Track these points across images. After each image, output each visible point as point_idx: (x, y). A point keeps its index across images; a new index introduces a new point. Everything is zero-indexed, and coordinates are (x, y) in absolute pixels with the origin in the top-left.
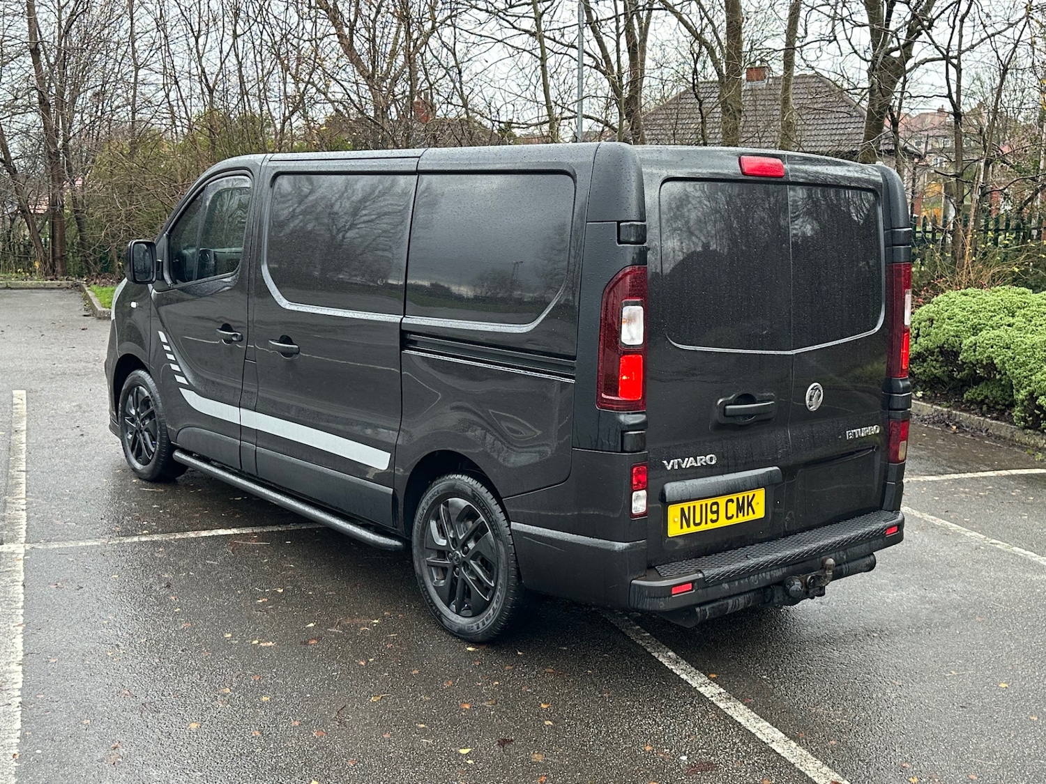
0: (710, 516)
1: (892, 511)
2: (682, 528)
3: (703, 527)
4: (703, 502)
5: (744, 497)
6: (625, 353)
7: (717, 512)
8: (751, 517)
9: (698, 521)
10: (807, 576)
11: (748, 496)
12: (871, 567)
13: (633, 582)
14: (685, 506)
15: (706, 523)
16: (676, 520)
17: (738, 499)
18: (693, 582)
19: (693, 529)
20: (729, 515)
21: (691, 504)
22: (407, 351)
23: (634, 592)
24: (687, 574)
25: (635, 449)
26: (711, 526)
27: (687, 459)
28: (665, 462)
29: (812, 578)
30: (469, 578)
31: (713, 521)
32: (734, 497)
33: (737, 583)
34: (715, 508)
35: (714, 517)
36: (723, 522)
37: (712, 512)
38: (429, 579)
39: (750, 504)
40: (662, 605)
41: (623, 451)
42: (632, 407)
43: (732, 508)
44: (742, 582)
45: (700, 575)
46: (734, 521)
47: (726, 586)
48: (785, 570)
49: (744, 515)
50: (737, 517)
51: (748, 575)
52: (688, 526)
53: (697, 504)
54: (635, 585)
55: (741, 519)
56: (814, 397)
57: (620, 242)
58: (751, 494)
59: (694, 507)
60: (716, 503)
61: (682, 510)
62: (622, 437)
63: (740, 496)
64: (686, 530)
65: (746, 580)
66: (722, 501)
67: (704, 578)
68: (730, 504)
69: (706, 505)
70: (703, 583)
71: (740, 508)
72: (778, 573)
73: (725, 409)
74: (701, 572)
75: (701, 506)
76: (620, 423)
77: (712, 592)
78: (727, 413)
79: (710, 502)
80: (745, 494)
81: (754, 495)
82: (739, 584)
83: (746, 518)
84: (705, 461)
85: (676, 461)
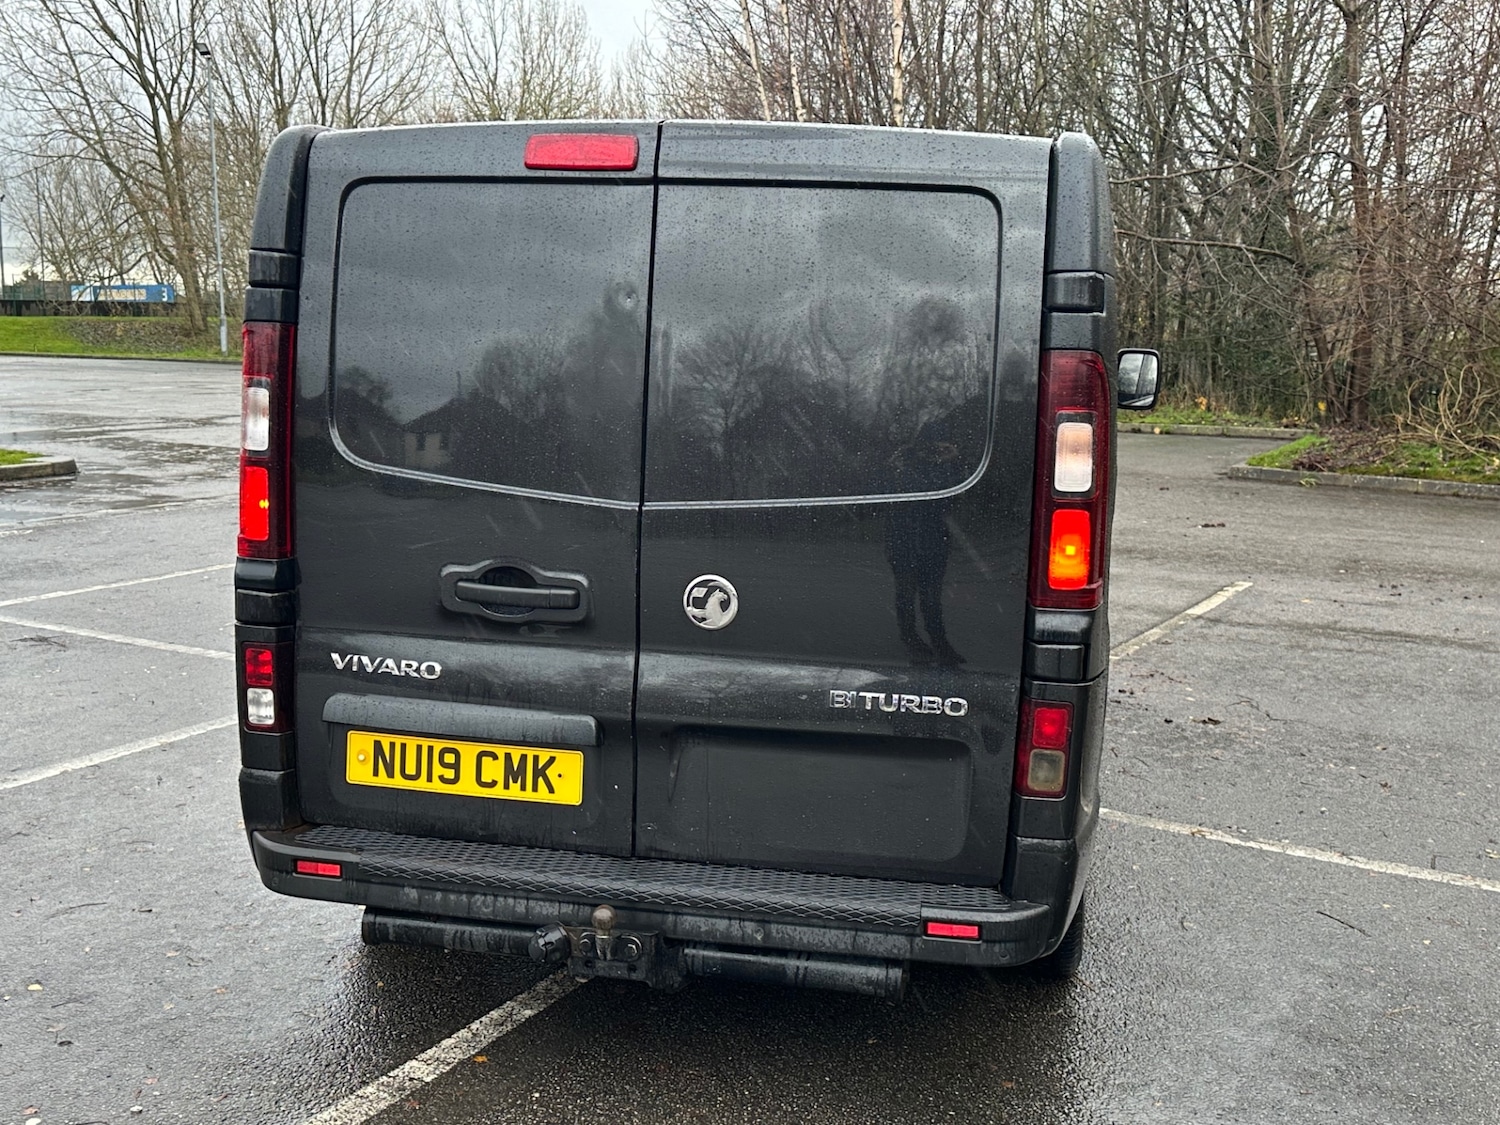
0: (438, 770)
2: (376, 773)
3: (421, 785)
4: (425, 743)
5: (524, 758)
7: (456, 766)
8: (542, 795)
9: (411, 770)
10: (583, 931)
11: (536, 758)
13: (255, 833)
14: (386, 740)
15: (429, 779)
16: (362, 757)
17: (508, 757)
18: (342, 864)
19: (398, 782)
20: (485, 778)
21: (398, 740)
26: (437, 787)
27: (380, 660)
28: (333, 655)
29: (588, 936)
31: (443, 779)
32: (500, 751)
33: (439, 896)
34: (450, 758)
35: (450, 774)
36: (467, 787)
37: (444, 765)
39: (540, 772)
43: (494, 770)
44: (452, 897)
45: (357, 859)
46: (498, 792)
47: (413, 893)
48: (567, 909)
49: (523, 788)
50: (507, 786)
52: (391, 774)
53: (412, 743)
55: (514, 793)
56: (710, 603)
58: (544, 755)
59: (404, 746)
60: (456, 752)
61: (378, 745)
63: (516, 753)
64: (382, 780)
65: (463, 898)
66: (469, 751)
67: (358, 864)
68: (486, 760)
69: (431, 749)
70: (360, 874)
71: (514, 773)
72: (547, 910)
73: (460, 587)
74: (361, 853)
75: (419, 748)
77: (376, 894)
78: (463, 594)
79: (439, 745)
80: (530, 752)
81: (552, 760)
82: (444, 899)
83: (529, 796)
84: (417, 670)
85: (356, 658)
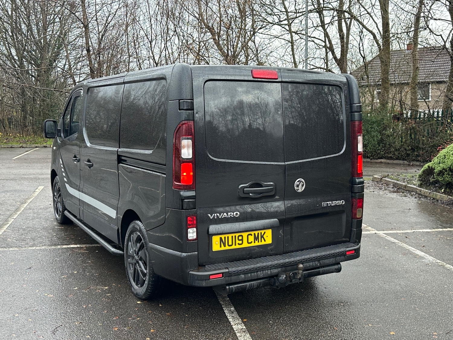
0: (237, 242)
1: (354, 243)
2: (221, 247)
3: (233, 247)
4: (234, 235)
5: (258, 233)
6: (183, 162)
7: (242, 240)
8: (263, 243)
9: (230, 243)
10: (290, 273)
11: (261, 233)
12: (339, 270)
13: (190, 272)
14: (223, 237)
15: (235, 245)
16: (217, 243)
17: (255, 234)
18: (223, 273)
19: (227, 248)
20: (249, 242)
21: (226, 236)
22: (120, 164)
23: (191, 277)
24: (220, 269)
25: (188, 208)
26: (238, 246)
27: (222, 214)
28: (209, 215)
29: (293, 274)
30: (139, 269)
31: (239, 244)
32: (252, 233)
33: (249, 275)
34: (240, 238)
35: (240, 242)
36: (245, 245)
37: (239, 240)
38: (129, 269)
39: (262, 237)
40: (204, 284)
41: (182, 209)
42: (188, 188)
43: (251, 239)
44: (253, 274)
45: (227, 270)
46: (253, 244)
47: (243, 276)
48: (279, 269)
49: (258, 242)
50: (255, 242)
51: (256, 271)
52: (225, 246)
53: (230, 236)
54: (191, 274)
55: (257, 244)
56: (300, 186)
57: (180, 110)
58: (263, 232)
59: (228, 237)
60: (242, 236)
61: (221, 238)
62: (182, 202)
63: (256, 233)
64: (223, 248)
65: (255, 273)
66: (245, 235)
67: (229, 272)
68: (249, 236)
69: (235, 236)
70: (229, 274)
71: (256, 238)
72: (275, 271)
73: (244, 190)
74: (228, 269)
75: (232, 237)
76: (181, 195)
77: (234, 279)
78: (245, 192)
79: (237, 235)
80: (259, 232)
81: (265, 232)
82: (251, 275)
83: (260, 244)
84: (233, 215)
85: (216, 214)
